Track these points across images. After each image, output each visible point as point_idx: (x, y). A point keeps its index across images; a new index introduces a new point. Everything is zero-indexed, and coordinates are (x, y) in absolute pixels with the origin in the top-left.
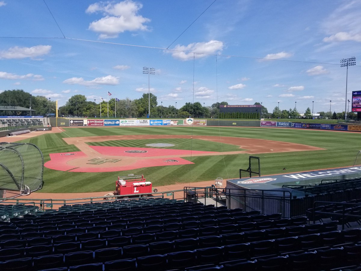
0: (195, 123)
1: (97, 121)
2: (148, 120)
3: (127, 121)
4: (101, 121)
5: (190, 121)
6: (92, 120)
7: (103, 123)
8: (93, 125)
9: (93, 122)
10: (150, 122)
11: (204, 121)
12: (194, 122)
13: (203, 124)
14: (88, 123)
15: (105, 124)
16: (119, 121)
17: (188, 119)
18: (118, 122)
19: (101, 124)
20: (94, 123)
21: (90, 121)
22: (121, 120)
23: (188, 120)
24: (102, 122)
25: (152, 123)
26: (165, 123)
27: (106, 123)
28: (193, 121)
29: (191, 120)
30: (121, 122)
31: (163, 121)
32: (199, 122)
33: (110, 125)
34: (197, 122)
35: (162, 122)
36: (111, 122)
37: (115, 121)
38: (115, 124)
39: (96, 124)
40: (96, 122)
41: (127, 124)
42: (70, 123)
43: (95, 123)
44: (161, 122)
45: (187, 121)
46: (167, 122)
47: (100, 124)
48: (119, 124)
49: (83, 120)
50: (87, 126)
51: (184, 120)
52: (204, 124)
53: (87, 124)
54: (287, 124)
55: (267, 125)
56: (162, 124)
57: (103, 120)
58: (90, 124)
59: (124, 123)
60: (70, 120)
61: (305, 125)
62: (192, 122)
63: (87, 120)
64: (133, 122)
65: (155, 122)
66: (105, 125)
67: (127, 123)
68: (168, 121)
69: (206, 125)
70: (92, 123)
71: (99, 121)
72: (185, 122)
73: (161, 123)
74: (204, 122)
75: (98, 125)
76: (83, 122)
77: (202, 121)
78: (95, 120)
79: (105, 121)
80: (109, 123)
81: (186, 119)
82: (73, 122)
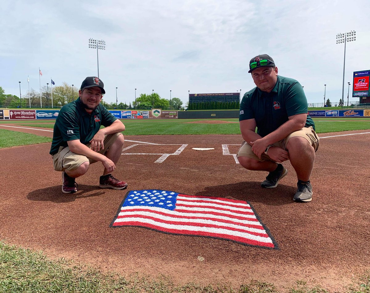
0: (163, 116)
1: (25, 111)
4: (31, 111)
5: (157, 113)
6: (17, 111)
7: (34, 115)
8: (19, 118)
9: (19, 113)
11: (175, 112)
12: (162, 114)
14: (10, 116)
15: (37, 116)
17: (154, 110)
18: (57, 113)
19: (32, 116)
20: (20, 115)
21: (13, 111)
23: (154, 112)
24: (32, 113)
26: (124, 115)
27: (39, 115)
28: (160, 112)
29: (159, 112)
31: (122, 113)
32: (168, 114)
33: (45, 117)
34: (166, 114)
35: (120, 114)
36: (47, 114)
37: (53, 112)
39: (23, 117)
40: (23, 113)
43: (22, 116)
44: (119, 114)
45: (153, 113)
46: (127, 114)
47: (30, 116)
49: (2, 111)
50: (9, 119)
52: (174, 117)
53: (9, 117)
56: (120, 116)
57: (34, 111)
58: (13, 117)
62: (160, 114)
63: (9, 110)
66: (38, 117)
68: (128, 112)
69: (177, 117)
70: (18, 115)
71: (28, 111)
72: (150, 114)
73: (118, 116)
74: (174, 114)
75: (27, 117)
76: (3, 114)
77: (172, 112)
78: (23, 111)
79: (38, 112)
80: (44, 115)
81: (150, 111)
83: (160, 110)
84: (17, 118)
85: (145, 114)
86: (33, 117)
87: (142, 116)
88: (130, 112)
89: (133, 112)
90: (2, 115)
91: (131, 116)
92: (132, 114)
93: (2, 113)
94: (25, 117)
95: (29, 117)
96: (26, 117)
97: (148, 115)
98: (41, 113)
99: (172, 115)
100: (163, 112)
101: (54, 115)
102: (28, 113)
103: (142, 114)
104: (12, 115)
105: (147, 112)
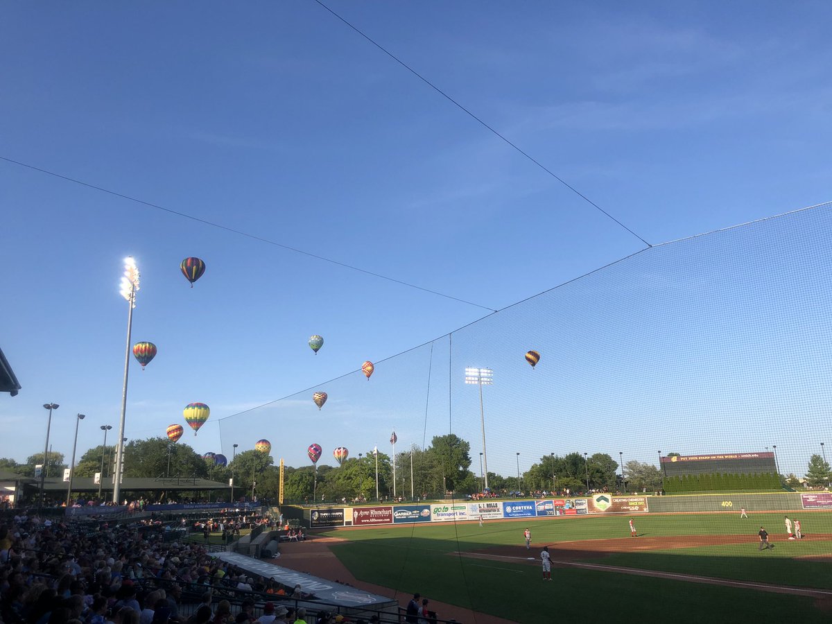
0: (616, 508)
1: (377, 509)
2: (500, 504)
3: (447, 508)
4: (386, 509)
5: (602, 502)
6: (364, 510)
7: (390, 517)
8: (367, 523)
9: (367, 513)
10: (505, 509)
11: (641, 500)
12: (614, 504)
13: (637, 508)
14: (354, 518)
15: (395, 517)
16: (428, 508)
17: (596, 496)
18: (426, 510)
19: (386, 518)
20: (369, 517)
21: (359, 511)
22: (433, 506)
23: (598, 500)
24: (387, 513)
25: (509, 509)
26: (541, 508)
27: (397, 515)
28: (610, 500)
29: (606, 500)
30: (435, 512)
31: (536, 505)
32: (627, 504)
33: (407, 519)
34: (622, 504)
35: (534, 507)
36: (410, 513)
37: (421, 509)
38: (421, 518)
39: (373, 520)
40: (373, 512)
41: (450, 515)
42: (312, 520)
43: (372, 518)
44: (531, 508)
45: (596, 504)
46: (547, 507)
47: (383, 518)
48: (428, 518)
49: (342, 511)
50: (352, 525)
51: (588, 500)
52: (641, 508)
53: (352, 520)
55: (820, 504)
56: (533, 512)
57: (390, 508)
58: (358, 521)
59: (442, 515)
62: (609, 505)
63: (352, 509)
64: (462, 511)
65: (517, 508)
66: (396, 520)
67: (448, 512)
68: (547, 503)
69: (646, 510)
70: (366, 517)
71: (380, 509)
72: (590, 505)
73: (530, 511)
74: (640, 503)
75: (379, 520)
76: (343, 515)
77: (636, 500)
78: (372, 509)
79: (396, 509)
81: (590, 498)
82: (319, 515)
83: (608, 496)
84: (364, 523)
85: (580, 504)
86: (388, 520)
87: (574, 510)
88: (551, 502)
89: (557, 503)
90: (342, 518)
91: (552, 510)
92: (556, 507)
93: (341, 514)
94: (376, 520)
95: (381, 520)
96: (377, 520)
97: (585, 506)
98: (401, 512)
99: (635, 506)
100: (617, 501)
101: (422, 514)
102: (381, 512)
103: (573, 506)
105: (584, 502)
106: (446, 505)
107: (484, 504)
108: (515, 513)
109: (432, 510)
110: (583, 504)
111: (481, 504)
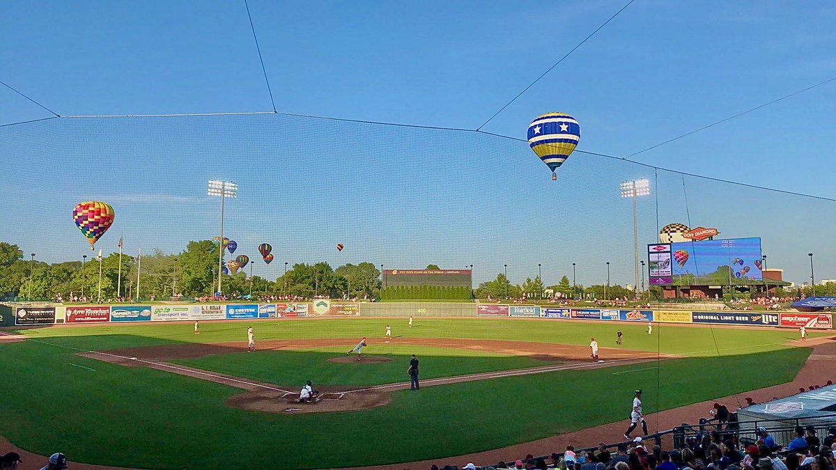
0: (333, 311)
1: (92, 309)
2: (223, 307)
3: (169, 309)
4: (102, 308)
5: (322, 307)
6: (78, 309)
7: (107, 316)
8: (80, 321)
9: (82, 312)
10: (228, 311)
12: (331, 308)
13: (350, 313)
14: (67, 316)
15: (112, 316)
16: (149, 308)
17: (316, 302)
18: (147, 311)
19: (103, 316)
20: (84, 316)
21: (72, 309)
22: (154, 308)
23: (318, 305)
24: (105, 312)
25: (231, 311)
26: (264, 311)
27: (115, 314)
28: (329, 306)
29: (325, 305)
30: (156, 313)
31: (259, 308)
32: (342, 309)
33: (126, 319)
34: (339, 309)
35: (256, 310)
36: (130, 313)
37: (141, 309)
38: (140, 318)
39: (88, 319)
40: (88, 311)
41: (171, 315)
42: (18, 317)
43: (87, 316)
44: (253, 310)
45: (315, 308)
46: (269, 310)
47: (100, 317)
48: (148, 317)
49: (54, 309)
50: (65, 323)
51: (309, 305)
52: (354, 312)
53: (64, 318)
54: (532, 311)
55: (490, 313)
56: (255, 314)
57: (108, 308)
58: (71, 319)
59: (163, 315)
60: (19, 310)
61: (569, 311)
62: (327, 309)
63: (65, 308)
64: (184, 312)
65: (240, 310)
66: (114, 319)
67: (170, 313)
68: (271, 306)
69: (358, 314)
70: (79, 315)
71: (98, 309)
72: (310, 309)
73: (253, 313)
74: (354, 309)
75: (95, 319)
76: (54, 313)
77: (352, 305)
78: (88, 308)
79: (114, 309)
80: (123, 314)
81: (311, 303)
82: (27, 313)
83: (328, 302)
84: (78, 321)
85: (301, 308)
86: (105, 319)
87: (294, 313)
88: (274, 306)
89: (280, 306)
90: (53, 316)
91: (274, 312)
92: (278, 310)
93: (52, 312)
94: (91, 319)
95: (98, 319)
96: (93, 319)
97: (305, 310)
98: (119, 312)
99: (349, 311)
100: (334, 306)
101: (142, 314)
102: (97, 312)
103: (294, 309)
104: (69, 315)
105: (305, 306)
106: (168, 307)
107: (207, 306)
108: (238, 315)
109: (153, 310)
110: (303, 308)
111: (204, 306)
